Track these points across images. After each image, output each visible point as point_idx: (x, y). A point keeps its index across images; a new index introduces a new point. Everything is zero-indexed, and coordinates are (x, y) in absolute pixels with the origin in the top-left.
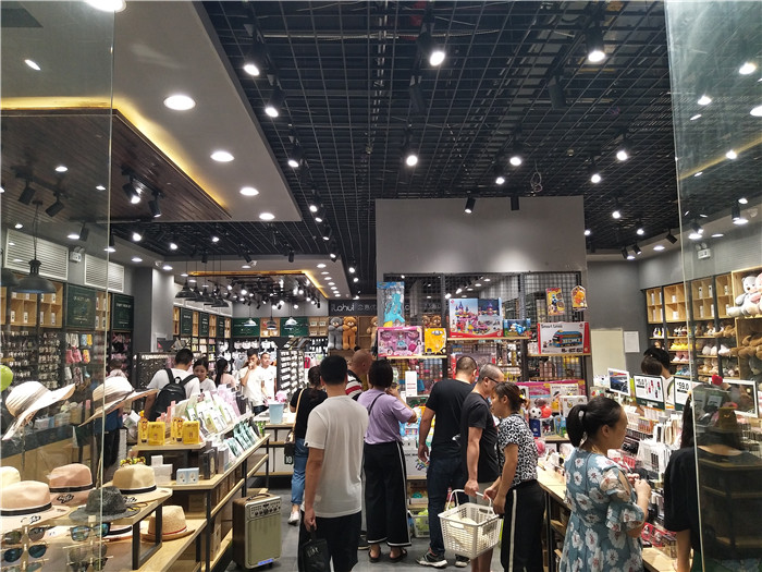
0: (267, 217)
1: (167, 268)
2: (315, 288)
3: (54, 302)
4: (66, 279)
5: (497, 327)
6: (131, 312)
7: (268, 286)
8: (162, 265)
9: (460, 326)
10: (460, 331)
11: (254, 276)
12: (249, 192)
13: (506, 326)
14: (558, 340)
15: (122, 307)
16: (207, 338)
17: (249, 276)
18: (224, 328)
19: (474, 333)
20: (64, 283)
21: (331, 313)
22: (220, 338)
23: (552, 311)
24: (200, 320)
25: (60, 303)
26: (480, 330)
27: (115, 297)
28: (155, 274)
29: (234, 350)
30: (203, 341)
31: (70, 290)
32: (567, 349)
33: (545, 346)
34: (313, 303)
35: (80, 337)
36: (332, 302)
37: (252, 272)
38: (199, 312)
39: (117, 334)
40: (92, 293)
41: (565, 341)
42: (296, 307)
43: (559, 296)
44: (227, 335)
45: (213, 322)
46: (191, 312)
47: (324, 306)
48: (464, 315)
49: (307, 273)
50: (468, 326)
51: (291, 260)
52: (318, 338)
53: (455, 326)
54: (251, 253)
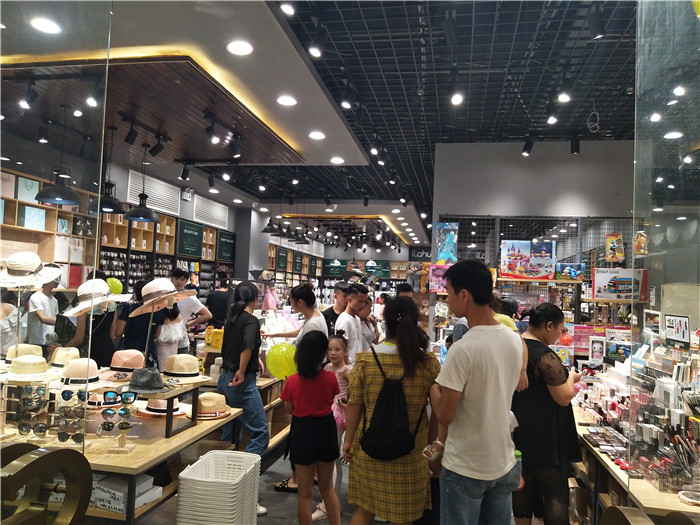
0: (337, 161)
1: (264, 210)
2: (395, 235)
3: (168, 233)
4: (178, 214)
5: (549, 270)
6: (233, 246)
7: (350, 230)
8: (259, 207)
9: (511, 267)
10: (510, 272)
11: (338, 219)
12: (317, 136)
13: (559, 269)
14: (613, 286)
15: (226, 242)
16: (300, 275)
17: (334, 219)
18: (316, 267)
19: (525, 275)
20: (177, 218)
21: (411, 259)
22: (312, 275)
23: (610, 257)
24: (294, 258)
25: (173, 235)
26: (531, 272)
27: (220, 233)
28: (254, 215)
29: (325, 287)
30: (296, 277)
31: (181, 223)
32: (622, 295)
33: (599, 292)
34: (393, 247)
35: (189, 265)
36: (413, 248)
37: (335, 216)
38: (293, 251)
39: (221, 264)
40: (201, 228)
41: (621, 287)
42: (378, 251)
43: (618, 242)
44: (318, 273)
45: (306, 261)
46: (286, 250)
47: (404, 252)
48: (516, 257)
49: (384, 218)
50: (519, 267)
51: (366, 204)
52: (398, 280)
53: (506, 267)
54: (331, 198)
